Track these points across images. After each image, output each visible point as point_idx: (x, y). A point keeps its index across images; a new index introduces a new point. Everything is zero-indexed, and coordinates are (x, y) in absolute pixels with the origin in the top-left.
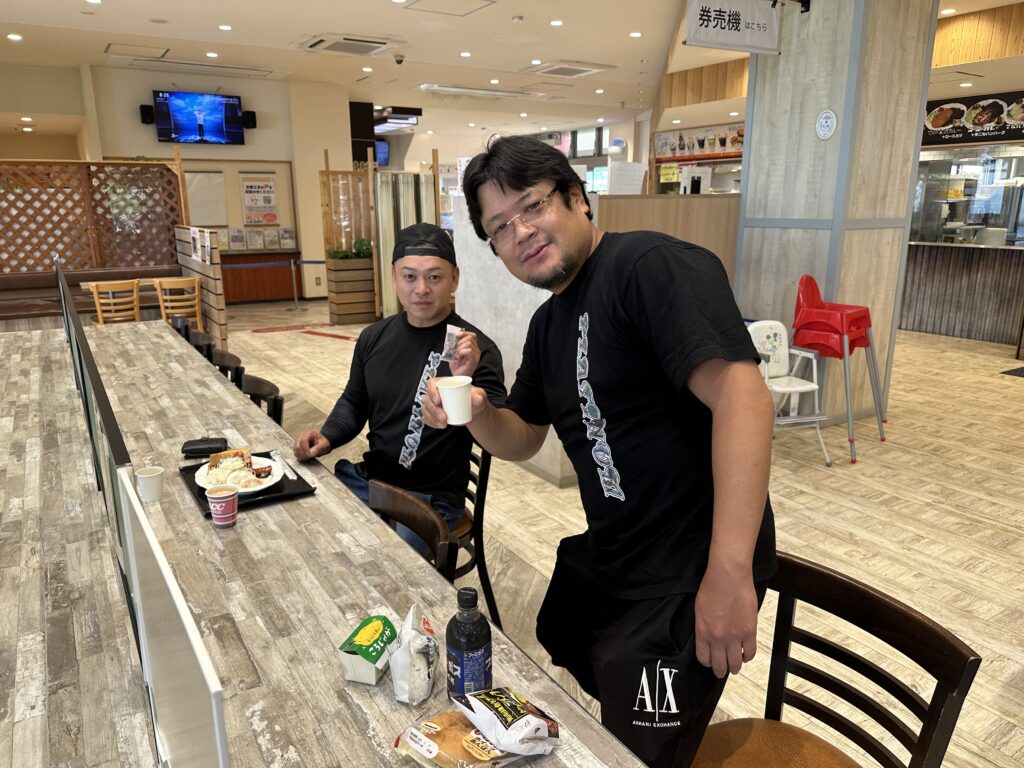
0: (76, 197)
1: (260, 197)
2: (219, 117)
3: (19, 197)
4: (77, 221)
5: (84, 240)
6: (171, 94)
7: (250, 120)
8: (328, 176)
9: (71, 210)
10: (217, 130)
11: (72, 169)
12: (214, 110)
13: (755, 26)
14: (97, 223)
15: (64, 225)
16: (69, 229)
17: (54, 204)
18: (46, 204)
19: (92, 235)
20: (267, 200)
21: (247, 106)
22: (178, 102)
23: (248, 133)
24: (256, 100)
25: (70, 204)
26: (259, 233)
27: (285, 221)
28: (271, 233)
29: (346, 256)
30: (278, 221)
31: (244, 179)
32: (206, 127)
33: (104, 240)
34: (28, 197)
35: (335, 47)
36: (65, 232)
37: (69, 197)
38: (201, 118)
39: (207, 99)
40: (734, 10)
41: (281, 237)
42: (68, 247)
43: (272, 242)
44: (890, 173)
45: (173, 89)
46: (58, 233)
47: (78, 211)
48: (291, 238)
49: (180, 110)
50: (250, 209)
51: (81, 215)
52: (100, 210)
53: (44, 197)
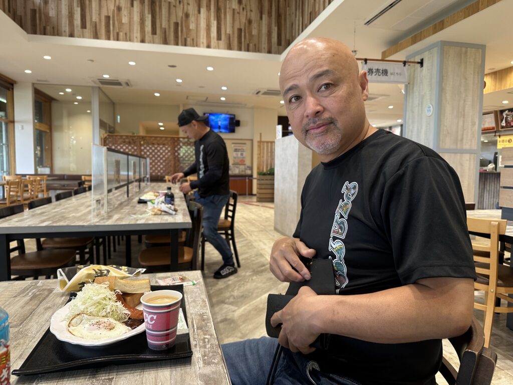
0: (169, 149)
1: (239, 153)
2: (226, 123)
3: (151, 148)
4: (168, 158)
5: (170, 164)
6: (210, 114)
7: (238, 123)
8: (260, 143)
9: (166, 154)
10: (226, 128)
11: (169, 139)
12: (225, 120)
13: (396, 74)
14: (175, 158)
15: (164, 159)
16: (165, 160)
17: (161, 151)
18: (159, 151)
19: (172, 162)
20: (242, 154)
21: (237, 118)
22: (212, 117)
23: (237, 129)
24: (241, 116)
25: (167, 151)
26: (237, 167)
27: (248, 163)
28: (242, 167)
29: (264, 174)
30: (245, 163)
31: (234, 146)
32: (222, 126)
33: (177, 165)
34: (153, 148)
35: (265, 93)
36: (164, 161)
37: (167, 149)
38: (220, 123)
39: (223, 116)
40: (384, 68)
41: (246, 169)
42: (164, 166)
43: (242, 171)
44: (464, 130)
45: (211, 112)
46: (161, 161)
47: (169, 154)
48: (250, 170)
49: (213, 120)
50: (235, 158)
51: (170, 155)
52: (176, 154)
53: (159, 149)
